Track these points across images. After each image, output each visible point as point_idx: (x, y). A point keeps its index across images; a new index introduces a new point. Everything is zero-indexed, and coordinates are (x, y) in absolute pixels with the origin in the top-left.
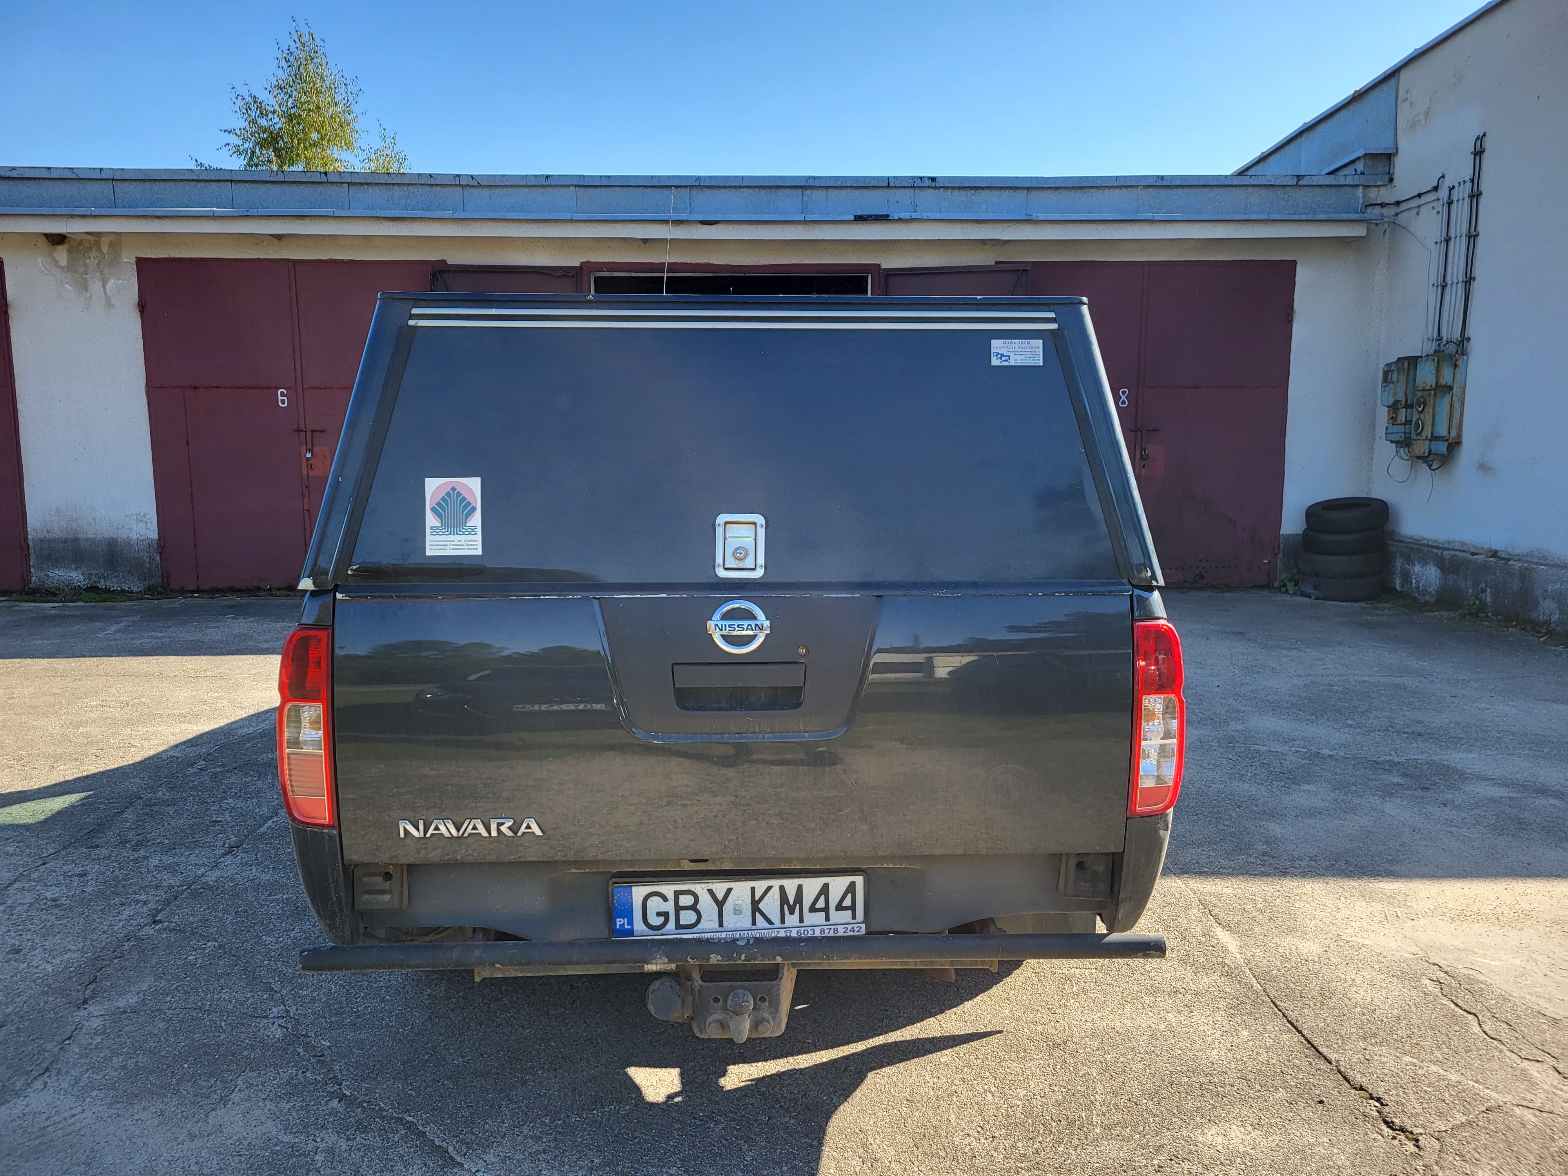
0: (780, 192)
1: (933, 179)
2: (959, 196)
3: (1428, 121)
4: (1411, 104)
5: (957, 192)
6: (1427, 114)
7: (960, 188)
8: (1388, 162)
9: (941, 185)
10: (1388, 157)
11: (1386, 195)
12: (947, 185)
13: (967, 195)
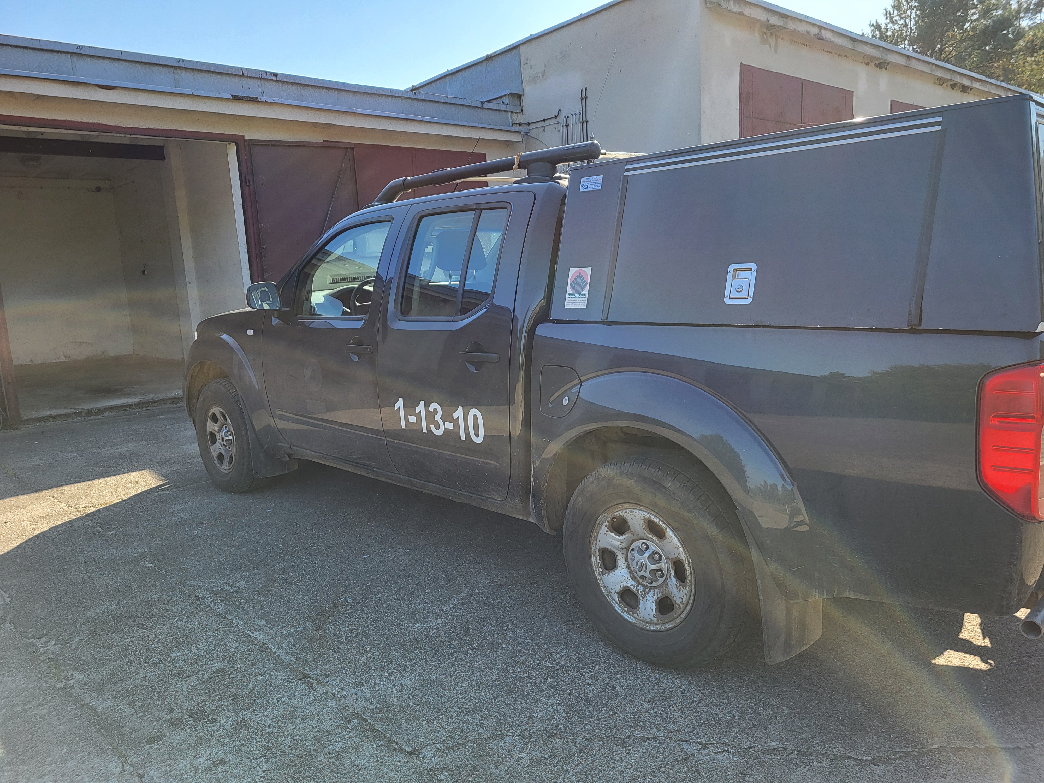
0: (155, 68)
1: (275, 74)
2: (293, 90)
3: (544, 77)
4: (531, 67)
5: (290, 86)
6: (543, 74)
7: (293, 83)
8: (519, 99)
9: (281, 80)
10: (519, 96)
11: (520, 118)
12: (285, 80)
13: (298, 88)
